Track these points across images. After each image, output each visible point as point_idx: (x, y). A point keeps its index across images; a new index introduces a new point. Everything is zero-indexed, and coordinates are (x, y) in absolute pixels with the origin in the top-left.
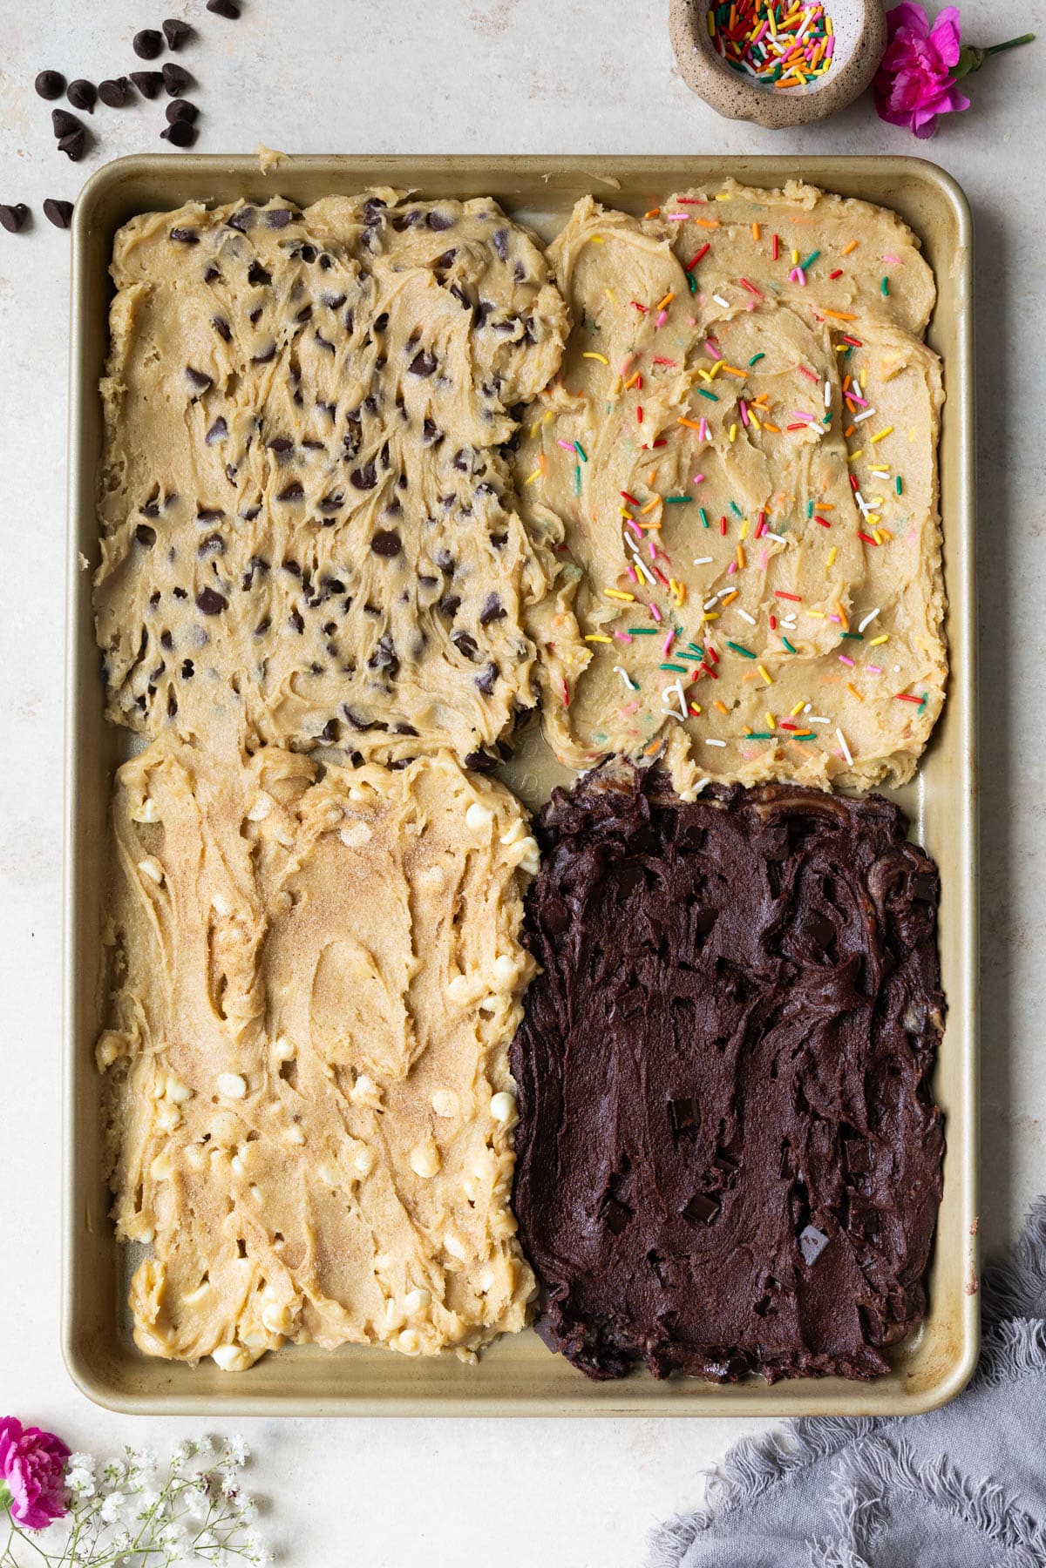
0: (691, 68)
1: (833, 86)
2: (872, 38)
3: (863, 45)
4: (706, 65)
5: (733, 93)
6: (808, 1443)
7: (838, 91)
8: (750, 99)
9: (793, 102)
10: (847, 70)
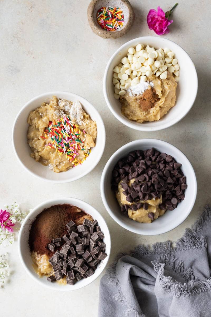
0: (95, 30)
1: (126, 28)
2: (132, 16)
3: (130, 17)
4: (98, 29)
5: (105, 34)
6: (155, 249)
7: (127, 28)
8: (109, 34)
9: (118, 33)
10: (128, 24)
